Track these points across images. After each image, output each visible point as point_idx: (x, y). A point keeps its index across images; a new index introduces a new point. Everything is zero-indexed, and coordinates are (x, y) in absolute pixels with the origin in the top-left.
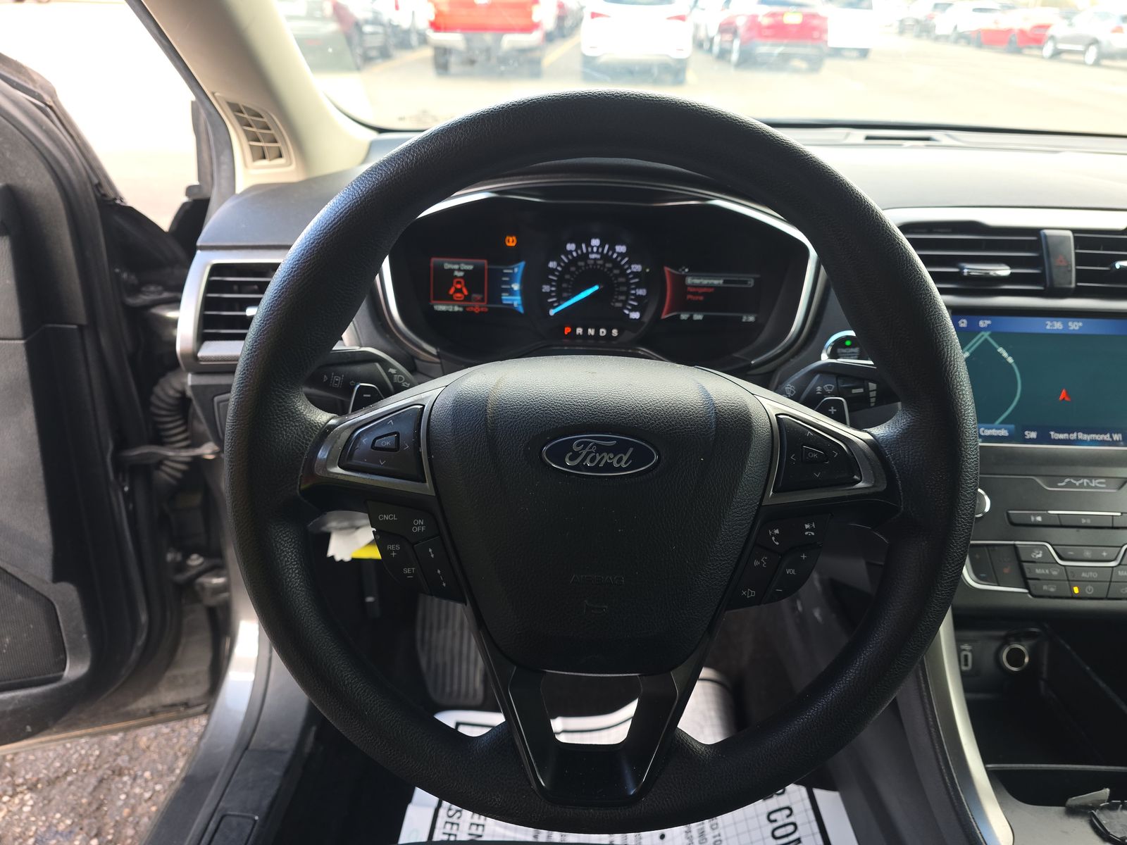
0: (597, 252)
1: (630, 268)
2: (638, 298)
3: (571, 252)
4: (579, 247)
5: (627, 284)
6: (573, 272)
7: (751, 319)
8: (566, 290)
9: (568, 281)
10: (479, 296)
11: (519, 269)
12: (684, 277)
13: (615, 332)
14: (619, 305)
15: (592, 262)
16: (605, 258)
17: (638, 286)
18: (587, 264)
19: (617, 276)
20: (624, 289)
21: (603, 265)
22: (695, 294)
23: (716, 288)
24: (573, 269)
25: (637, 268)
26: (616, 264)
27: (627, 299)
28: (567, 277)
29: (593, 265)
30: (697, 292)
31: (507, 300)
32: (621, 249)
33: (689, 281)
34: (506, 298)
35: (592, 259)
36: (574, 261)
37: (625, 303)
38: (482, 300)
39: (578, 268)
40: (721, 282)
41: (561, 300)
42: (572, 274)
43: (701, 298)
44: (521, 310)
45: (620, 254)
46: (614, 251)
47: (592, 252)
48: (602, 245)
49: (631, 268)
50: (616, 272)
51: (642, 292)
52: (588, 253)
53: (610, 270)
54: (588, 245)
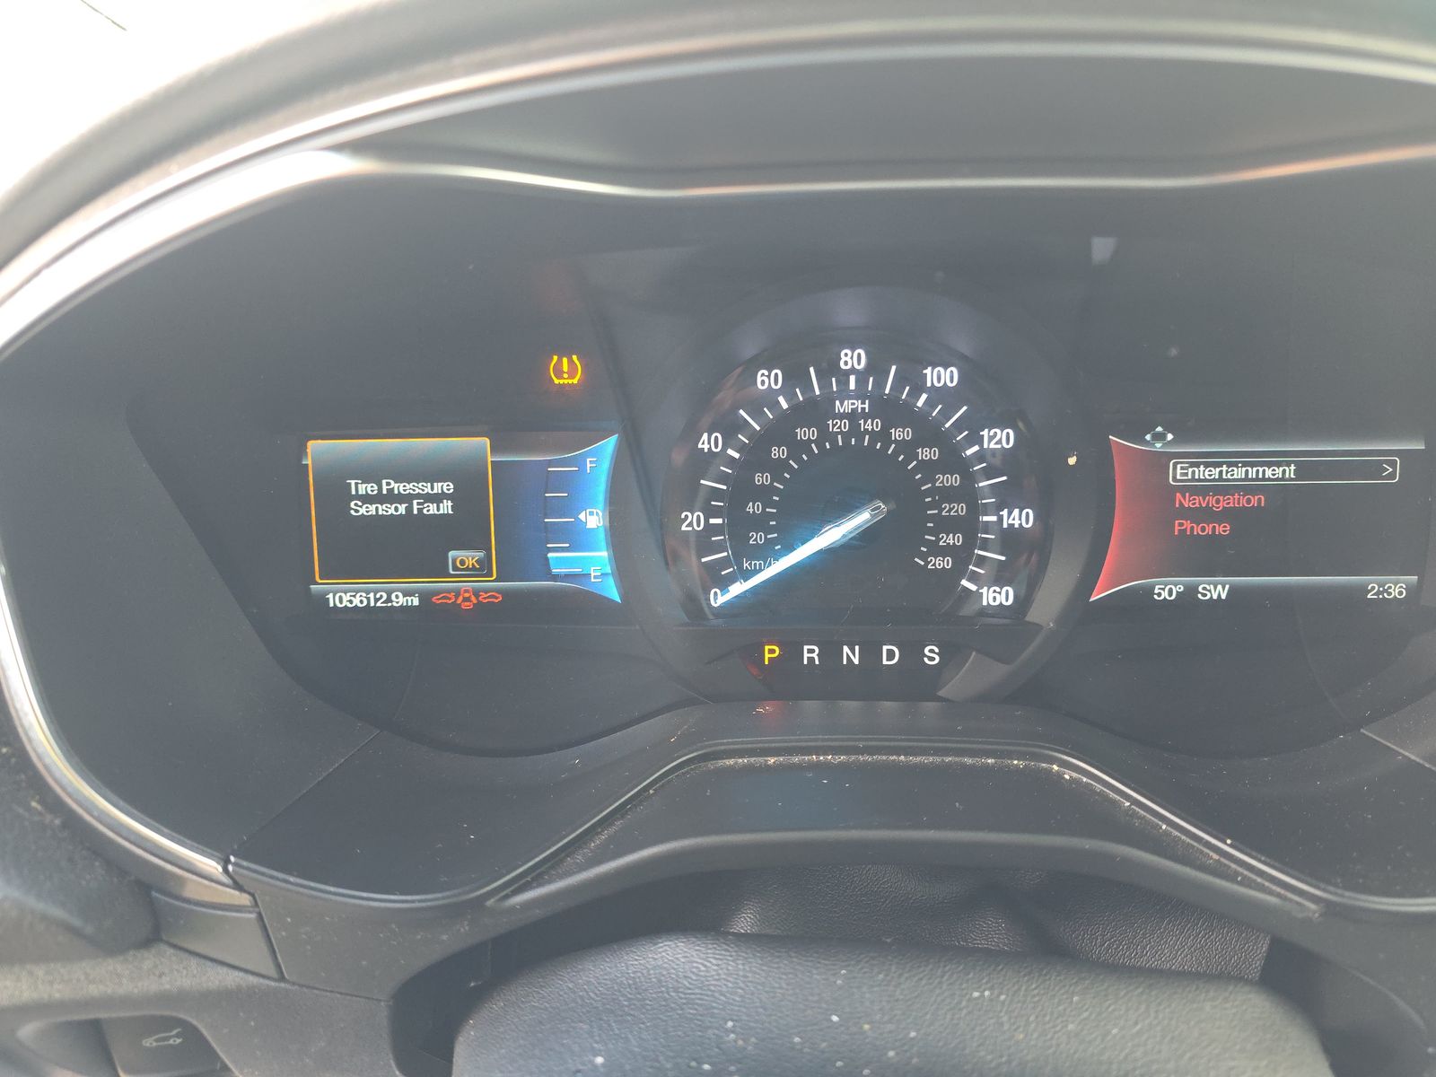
0: (861, 394)
1: (975, 439)
2: (1010, 539)
3: (769, 398)
4: (795, 377)
5: (967, 493)
6: (782, 465)
7: (1397, 588)
8: (760, 523)
9: (763, 494)
10: (471, 557)
11: (601, 457)
12: (1162, 460)
13: (932, 656)
14: (942, 563)
15: (845, 425)
16: (889, 410)
17: (1007, 498)
18: (825, 434)
19: (930, 468)
20: (960, 509)
21: (884, 435)
22: (1205, 515)
23: (1276, 491)
24: (778, 452)
25: (1000, 439)
26: (928, 432)
27: (971, 542)
28: (761, 479)
29: (847, 436)
30: (1208, 509)
31: (559, 560)
32: (943, 376)
33: (1179, 472)
34: (561, 560)
35: (842, 416)
36: (780, 430)
37: (962, 557)
38: (483, 569)
39: (797, 447)
40: (1291, 471)
41: (745, 555)
42: (777, 468)
43: (1223, 529)
44: (614, 594)
45: (939, 394)
46: (918, 388)
47: (844, 394)
48: (876, 369)
49: (980, 441)
50: (926, 454)
51: (1020, 518)
52: (829, 399)
53: (908, 448)
54: (830, 369)
